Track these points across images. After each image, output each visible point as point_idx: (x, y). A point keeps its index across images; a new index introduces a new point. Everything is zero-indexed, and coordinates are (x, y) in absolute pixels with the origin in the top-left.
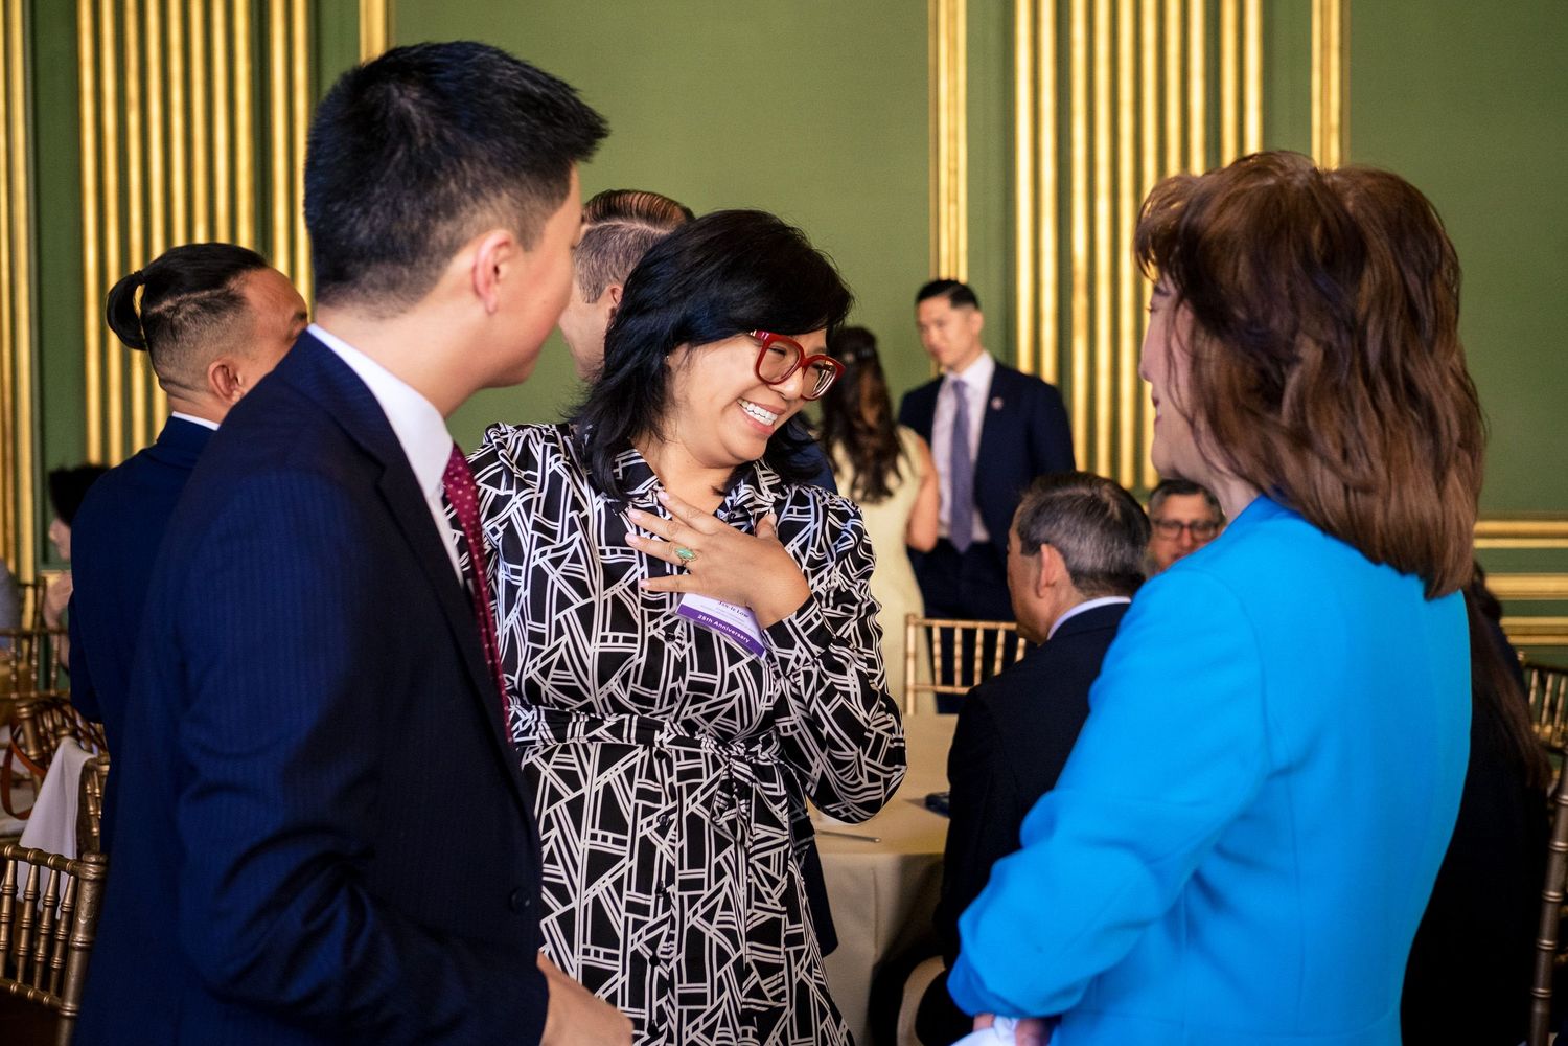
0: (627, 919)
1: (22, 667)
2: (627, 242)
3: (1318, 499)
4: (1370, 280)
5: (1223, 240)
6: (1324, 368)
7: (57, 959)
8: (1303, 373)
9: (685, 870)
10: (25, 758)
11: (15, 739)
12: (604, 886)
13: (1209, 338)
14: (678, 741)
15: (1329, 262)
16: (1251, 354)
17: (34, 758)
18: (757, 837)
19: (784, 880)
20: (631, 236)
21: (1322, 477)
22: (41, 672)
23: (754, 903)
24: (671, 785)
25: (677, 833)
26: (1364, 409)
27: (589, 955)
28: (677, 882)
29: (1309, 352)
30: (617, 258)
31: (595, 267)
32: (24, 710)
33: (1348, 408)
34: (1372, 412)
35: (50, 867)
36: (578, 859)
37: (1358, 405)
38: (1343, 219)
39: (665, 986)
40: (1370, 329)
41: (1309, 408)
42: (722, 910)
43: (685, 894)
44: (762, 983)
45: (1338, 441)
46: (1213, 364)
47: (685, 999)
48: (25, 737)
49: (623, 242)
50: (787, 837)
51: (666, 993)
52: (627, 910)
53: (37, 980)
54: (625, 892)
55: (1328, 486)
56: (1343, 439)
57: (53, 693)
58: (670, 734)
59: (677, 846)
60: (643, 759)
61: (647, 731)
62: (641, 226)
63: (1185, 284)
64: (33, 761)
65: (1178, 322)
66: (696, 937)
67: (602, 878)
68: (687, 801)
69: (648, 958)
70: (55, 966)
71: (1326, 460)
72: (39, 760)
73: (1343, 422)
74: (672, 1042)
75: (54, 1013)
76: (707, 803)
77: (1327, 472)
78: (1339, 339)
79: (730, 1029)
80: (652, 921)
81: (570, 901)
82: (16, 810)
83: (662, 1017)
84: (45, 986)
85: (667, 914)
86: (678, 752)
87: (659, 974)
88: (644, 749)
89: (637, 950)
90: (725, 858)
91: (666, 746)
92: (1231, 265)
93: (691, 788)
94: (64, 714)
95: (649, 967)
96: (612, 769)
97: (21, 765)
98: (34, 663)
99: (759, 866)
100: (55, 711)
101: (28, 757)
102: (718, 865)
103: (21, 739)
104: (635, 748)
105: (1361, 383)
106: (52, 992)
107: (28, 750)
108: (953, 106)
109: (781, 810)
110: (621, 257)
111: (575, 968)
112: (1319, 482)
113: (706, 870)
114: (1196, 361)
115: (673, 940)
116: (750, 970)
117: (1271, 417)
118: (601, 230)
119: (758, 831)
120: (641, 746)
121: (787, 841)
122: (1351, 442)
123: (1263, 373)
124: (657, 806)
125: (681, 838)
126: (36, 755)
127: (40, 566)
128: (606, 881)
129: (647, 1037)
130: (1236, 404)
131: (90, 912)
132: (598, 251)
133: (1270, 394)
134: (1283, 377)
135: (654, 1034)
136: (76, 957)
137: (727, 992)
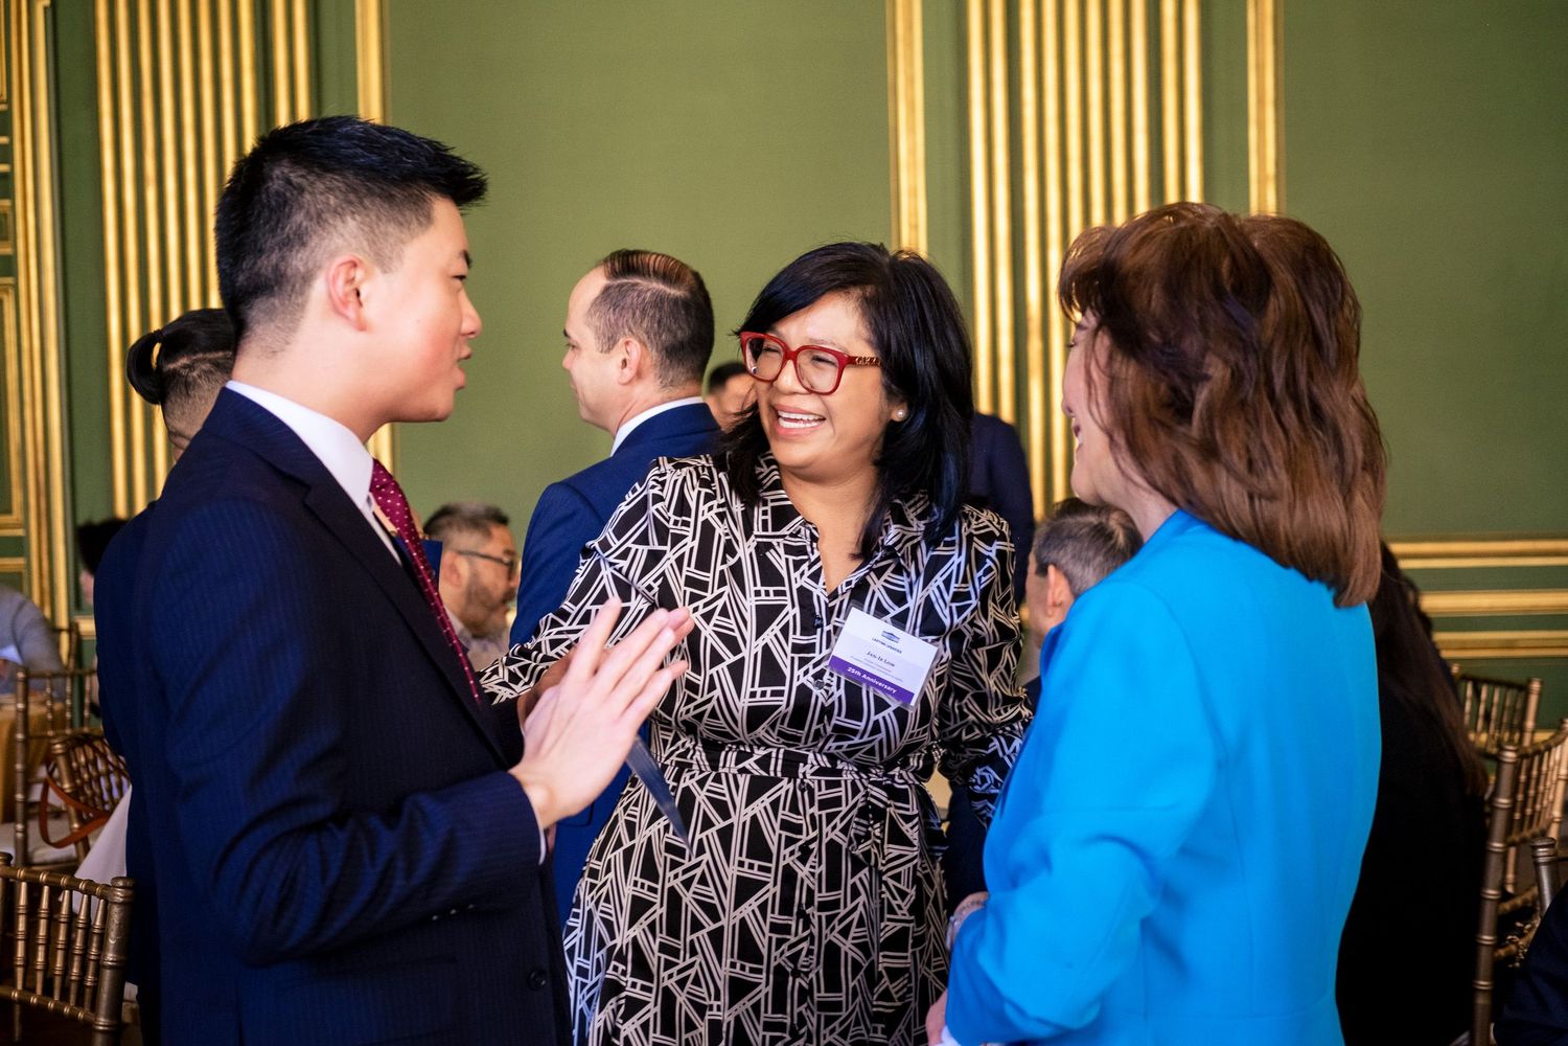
0: (770, 938)
1: (58, 706)
2: (644, 299)
3: (1225, 507)
4: (1275, 306)
5: (1139, 273)
6: (1231, 386)
7: (90, 977)
8: (1211, 390)
9: (824, 893)
10: (60, 791)
11: (50, 774)
12: (749, 910)
13: (1125, 360)
14: (821, 771)
15: (1238, 289)
16: (1165, 374)
17: (68, 791)
18: (890, 856)
19: (912, 892)
20: (649, 294)
21: (1228, 486)
22: (76, 710)
23: (887, 916)
24: (812, 816)
25: (817, 860)
26: (1269, 421)
27: (735, 968)
28: (816, 903)
29: (1217, 371)
30: (634, 314)
31: (612, 321)
32: (58, 746)
33: (1253, 423)
34: (1277, 426)
35: (81, 891)
36: (727, 883)
37: (1263, 420)
38: (1250, 253)
39: (805, 994)
40: (1276, 351)
41: (1216, 423)
42: (857, 927)
43: (824, 914)
44: (891, 987)
45: (1243, 452)
46: (1129, 383)
47: (823, 1006)
48: (60, 772)
49: (640, 299)
50: (916, 853)
51: (806, 1001)
52: (771, 931)
53: (73, 997)
54: (769, 915)
55: (1233, 494)
56: (1248, 450)
57: (86, 730)
58: (813, 766)
59: (817, 871)
60: (787, 791)
61: (791, 766)
62: (657, 286)
63: (1103, 313)
64: (68, 794)
65: (1097, 348)
66: (832, 951)
67: (749, 902)
68: (826, 829)
69: (789, 970)
70: (89, 984)
71: (1229, 470)
72: (73, 792)
73: (1248, 434)
74: (811, 1043)
75: (88, 1027)
76: (845, 830)
77: (1232, 481)
78: (1246, 360)
79: (862, 1027)
80: (793, 939)
81: (720, 920)
82: (53, 840)
83: (802, 1020)
84: (80, 1003)
85: (807, 932)
86: (819, 781)
87: (800, 984)
88: (789, 782)
89: (779, 964)
90: (860, 879)
91: (808, 776)
92: (1145, 294)
93: (831, 817)
94: (95, 750)
95: (791, 979)
96: (759, 801)
97: (58, 798)
98: (68, 702)
99: (891, 882)
100: (86, 747)
101: (63, 790)
102: (854, 886)
103: (56, 773)
104: (780, 780)
105: (1266, 402)
106: (87, 1009)
107: (62, 784)
108: (912, 165)
109: (912, 828)
110: (638, 312)
111: (722, 977)
112: (1224, 490)
113: (842, 891)
114: (1113, 381)
115: (812, 954)
116: (881, 976)
117: (1182, 429)
118: (621, 286)
119: (891, 850)
120: (786, 779)
121: (915, 857)
122: (1256, 454)
123: (1174, 390)
124: (798, 837)
125: (820, 863)
126: (70, 788)
127: (73, 612)
128: (752, 904)
129: (788, 1038)
130: (1151, 420)
131: (119, 932)
132: (615, 306)
133: (1183, 411)
134: (1193, 394)
135: (795, 1037)
136: (107, 975)
137: (860, 997)
